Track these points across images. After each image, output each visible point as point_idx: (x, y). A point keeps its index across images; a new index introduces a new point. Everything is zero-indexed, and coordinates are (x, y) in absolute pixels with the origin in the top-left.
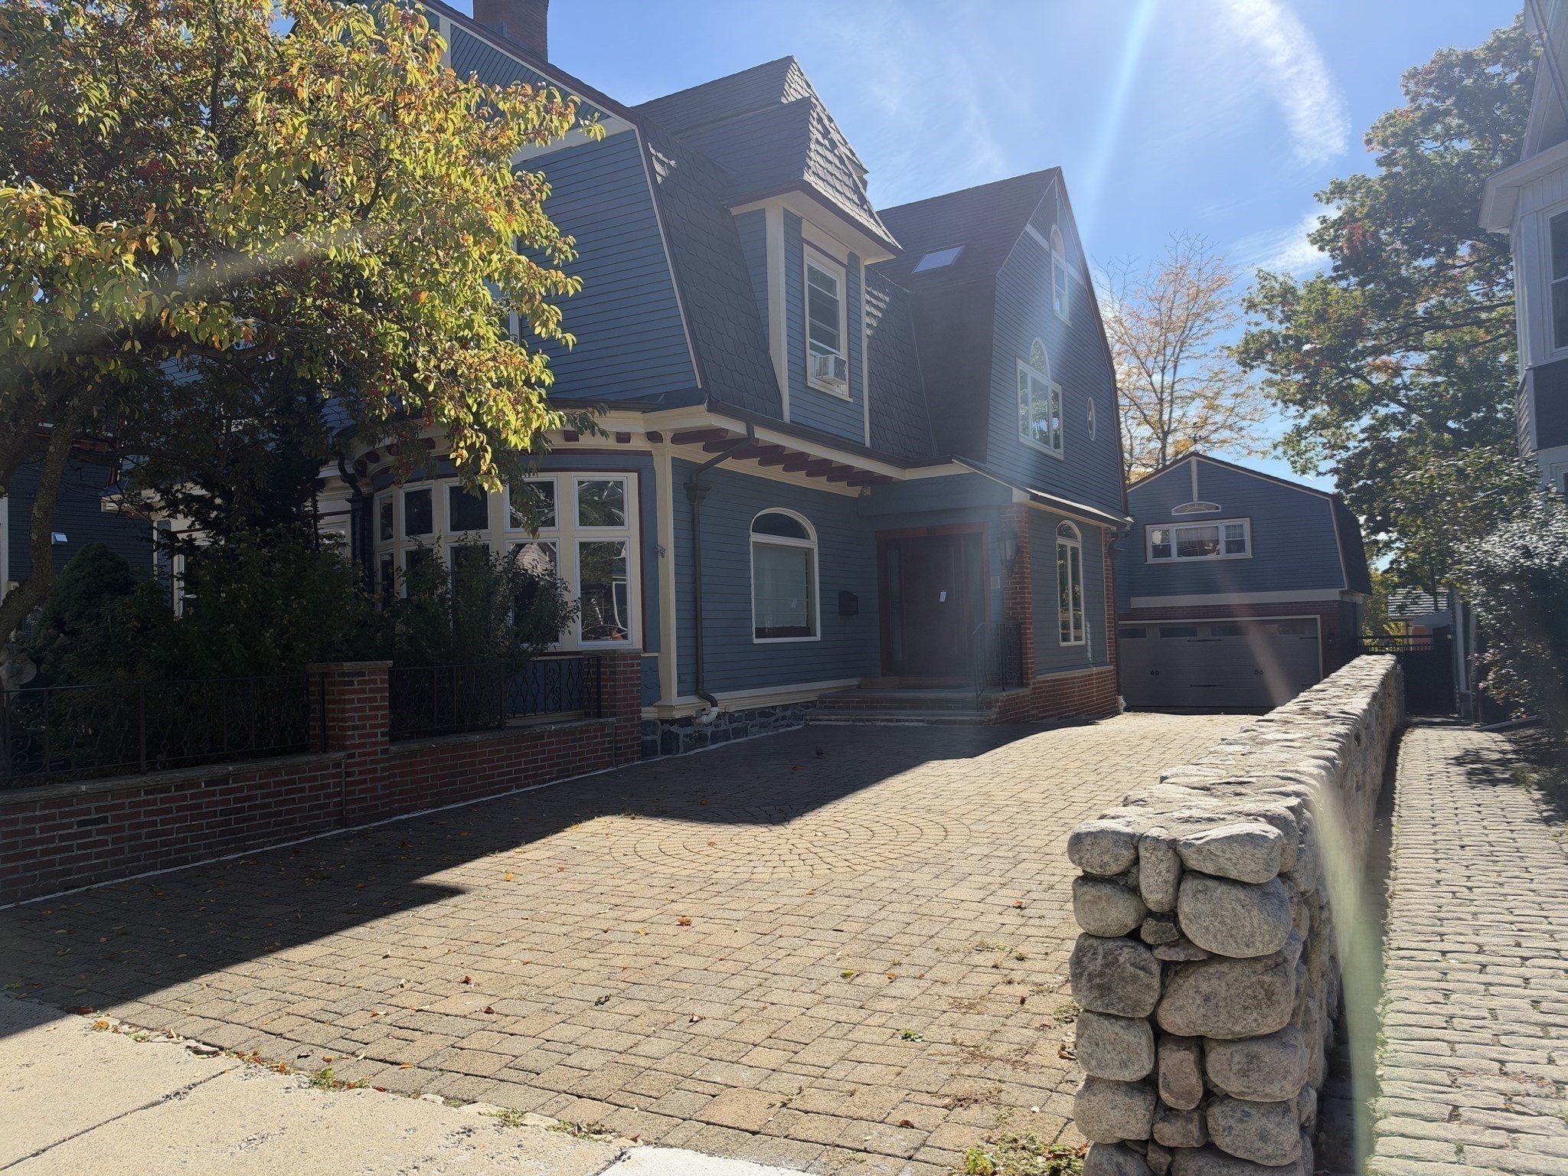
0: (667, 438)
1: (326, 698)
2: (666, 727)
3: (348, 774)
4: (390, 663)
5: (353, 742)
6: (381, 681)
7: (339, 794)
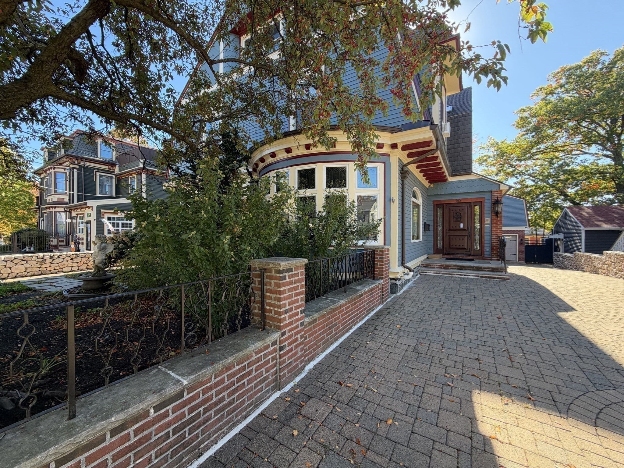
0: (400, 147)
1: (265, 287)
2: (393, 281)
3: (281, 349)
4: (306, 260)
5: (285, 323)
6: (301, 274)
7: (275, 365)
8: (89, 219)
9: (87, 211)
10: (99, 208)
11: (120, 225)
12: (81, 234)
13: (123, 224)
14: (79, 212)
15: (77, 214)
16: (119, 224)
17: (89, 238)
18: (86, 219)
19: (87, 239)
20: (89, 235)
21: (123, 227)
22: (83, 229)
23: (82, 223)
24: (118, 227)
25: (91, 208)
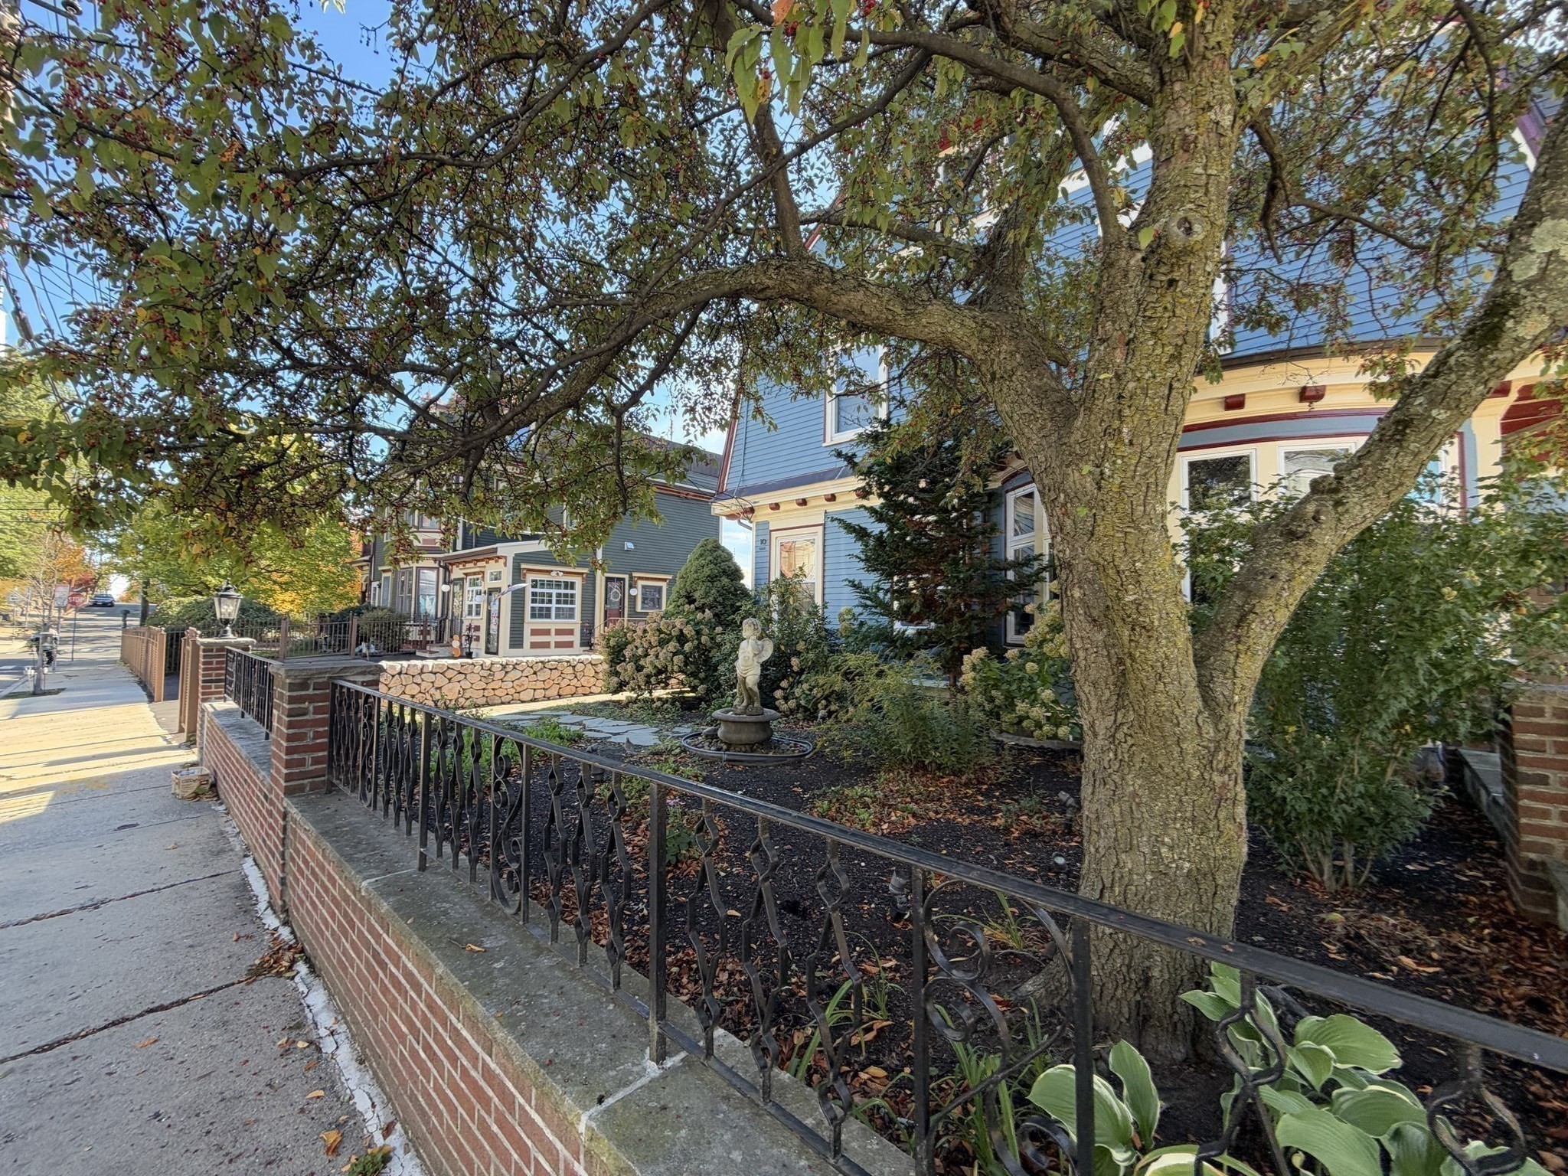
8: (495, 584)
9: (492, 567)
10: (520, 558)
11: (554, 599)
12: (474, 616)
13: (559, 595)
14: (470, 568)
15: (466, 574)
16: (550, 595)
17: (493, 627)
18: (489, 584)
19: (488, 629)
20: (494, 620)
21: (558, 602)
22: (478, 606)
23: (479, 593)
24: (550, 602)
25: (502, 561)
